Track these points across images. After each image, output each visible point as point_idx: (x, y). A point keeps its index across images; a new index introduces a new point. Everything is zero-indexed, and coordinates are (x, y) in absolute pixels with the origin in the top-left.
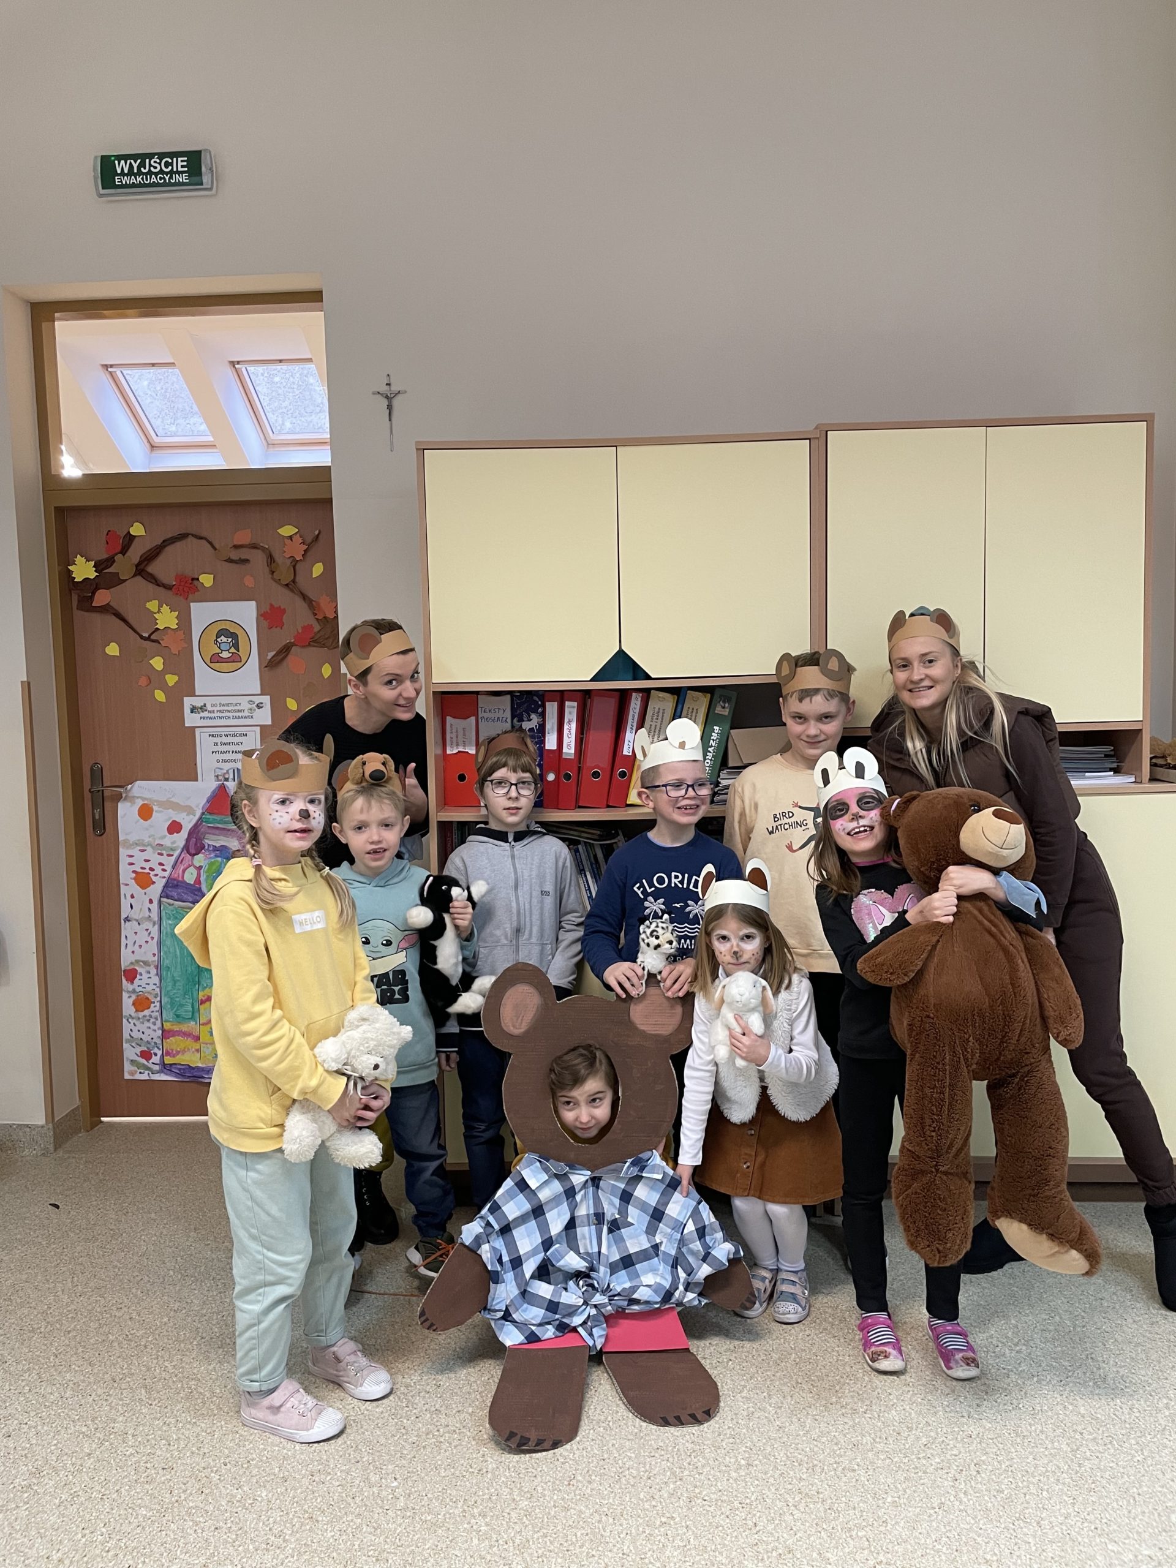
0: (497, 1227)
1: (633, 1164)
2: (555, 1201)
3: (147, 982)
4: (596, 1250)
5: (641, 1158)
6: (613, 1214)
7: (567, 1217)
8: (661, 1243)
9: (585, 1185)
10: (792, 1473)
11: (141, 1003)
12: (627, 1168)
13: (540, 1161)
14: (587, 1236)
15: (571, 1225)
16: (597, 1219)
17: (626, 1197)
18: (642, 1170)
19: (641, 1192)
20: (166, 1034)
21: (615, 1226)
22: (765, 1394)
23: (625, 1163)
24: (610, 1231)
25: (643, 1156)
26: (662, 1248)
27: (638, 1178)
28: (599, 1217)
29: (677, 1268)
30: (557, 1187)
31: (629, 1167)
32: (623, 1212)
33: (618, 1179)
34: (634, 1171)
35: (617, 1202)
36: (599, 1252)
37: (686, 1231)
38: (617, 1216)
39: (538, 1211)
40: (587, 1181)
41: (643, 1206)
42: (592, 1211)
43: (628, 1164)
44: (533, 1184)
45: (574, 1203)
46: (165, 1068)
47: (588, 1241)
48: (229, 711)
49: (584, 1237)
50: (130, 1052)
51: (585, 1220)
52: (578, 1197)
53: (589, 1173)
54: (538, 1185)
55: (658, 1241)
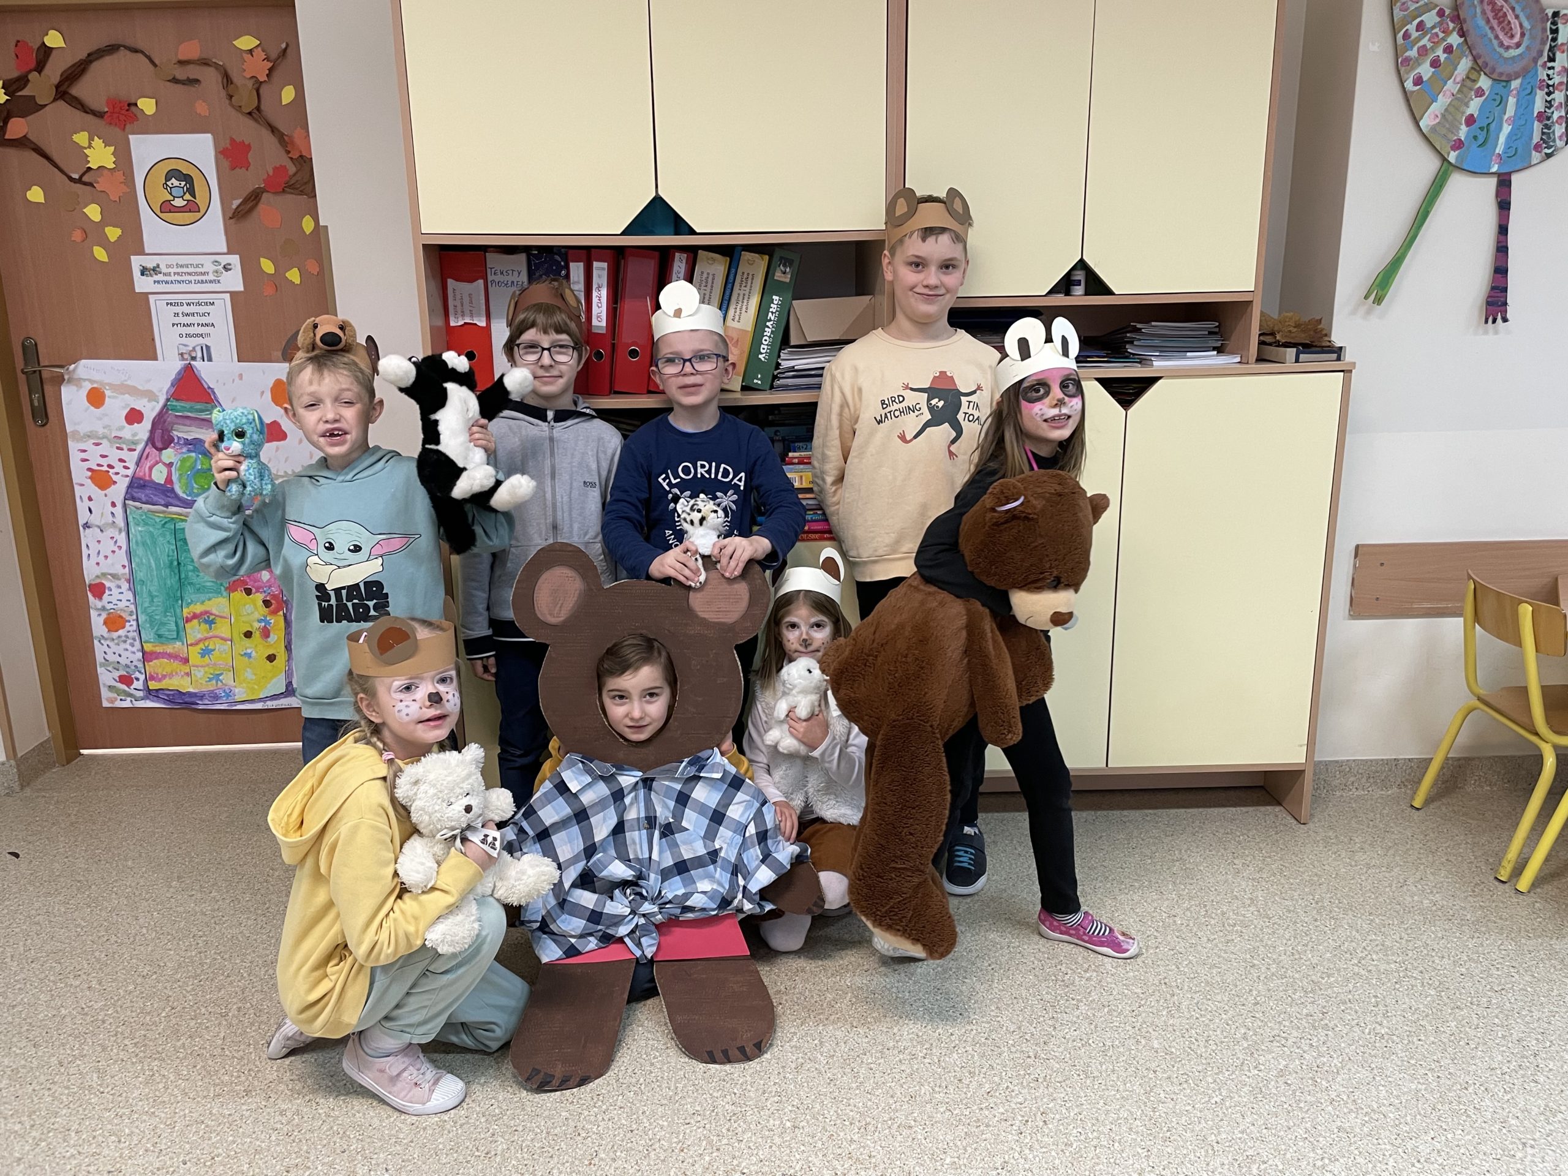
0: (531, 833)
1: (690, 764)
2: (601, 805)
3: (119, 597)
4: (647, 856)
5: (699, 757)
6: (667, 818)
7: (613, 822)
8: (721, 848)
9: (635, 786)
10: (842, 1134)
11: (114, 622)
12: (683, 768)
13: (582, 762)
14: (637, 841)
15: (619, 829)
16: (648, 823)
17: (683, 799)
18: (700, 770)
19: (701, 793)
20: (147, 657)
21: (668, 831)
22: (816, 1042)
23: (682, 762)
24: (663, 835)
25: (704, 754)
26: (722, 854)
27: (697, 778)
28: (651, 821)
29: (737, 876)
30: (602, 790)
31: (685, 767)
32: (678, 815)
33: (676, 780)
34: (692, 771)
35: (672, 804)
36: (650, 858)
37: (747, 835)
38: (671, 820)
39: (581, 816)
40: (637, 782)
41: (701, 808)
42: (643, 815)
43: (684, 764)
44: (574, 787)
45: (622, 807)
46: (150, 693)
47: (638, 847)
48: (190, 274)
49: (634, 843)
50: (106, 678)
51: (635, 824)
52: (627, 800)
53: (640, 774)
54: (579, 788)
55: (717, 847)
